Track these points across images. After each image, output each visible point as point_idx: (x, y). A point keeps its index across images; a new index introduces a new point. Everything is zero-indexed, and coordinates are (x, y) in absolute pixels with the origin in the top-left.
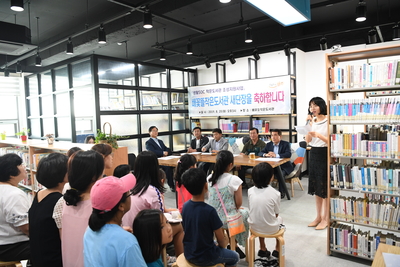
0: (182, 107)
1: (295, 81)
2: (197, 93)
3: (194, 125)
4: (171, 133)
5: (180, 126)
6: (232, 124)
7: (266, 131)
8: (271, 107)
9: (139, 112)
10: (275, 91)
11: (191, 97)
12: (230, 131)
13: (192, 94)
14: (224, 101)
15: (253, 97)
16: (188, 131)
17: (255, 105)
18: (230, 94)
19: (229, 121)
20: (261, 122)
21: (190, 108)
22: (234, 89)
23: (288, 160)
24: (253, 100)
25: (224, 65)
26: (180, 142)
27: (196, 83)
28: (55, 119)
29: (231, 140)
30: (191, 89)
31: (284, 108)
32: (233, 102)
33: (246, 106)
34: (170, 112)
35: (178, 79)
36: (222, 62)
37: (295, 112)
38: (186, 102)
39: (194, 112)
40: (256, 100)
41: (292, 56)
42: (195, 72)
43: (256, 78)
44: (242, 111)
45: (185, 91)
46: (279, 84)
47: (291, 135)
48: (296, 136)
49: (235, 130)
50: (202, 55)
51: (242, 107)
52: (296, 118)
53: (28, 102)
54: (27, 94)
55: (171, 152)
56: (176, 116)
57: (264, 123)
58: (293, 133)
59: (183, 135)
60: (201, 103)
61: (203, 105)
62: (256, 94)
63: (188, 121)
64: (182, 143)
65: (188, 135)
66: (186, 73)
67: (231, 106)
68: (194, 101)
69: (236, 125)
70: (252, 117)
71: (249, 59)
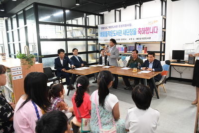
0: (94, 37)
1: (165, 20)
2: (103, 28)
3: (101, 48)
4: (87, 53)
5: (94, 48)
6: (124, 47)
7: (145, 52)
8: (149, 37)
9: (66, 40)
10: (152, 26)
11: (99, 31)
12: (122, 52)
13: (100, 29)
14: (119, 33)
15: (137, 30)
16: (98, 52)
17: (138, 35)
18: (123, 29)
19: (122, 46)
20: (142, 46)
21: (99, 37)
22: (126, 25)
23: (159, 73)
24: (137, 33)
25: (120, 11)
26: (93, 58)
27: (103, 23)
28: (19, 43)
29: (123, 57)
30: (100, 26)
31: (158, 37)
32: (125, 34)
33: (133, 36)
34: (87, 40)
35: (92, 20)
36: (119, 9)
37: (164, 40)
38: (97, 35)
39: (101, 40)
40: (139, 33)
41: (164, 3)
42: (102, 16)
43: (140, 18)
44: (130, 39)
45: (96, 27)
46: (155, 22)
47: (161, 56)
48: (164, 56)
49: (126, 52)
50: (105, 4)
51: (130, 37)
52: (164, 44)
53: (8, 34)
54: (7, 30)
55: (87, 64)
56: (90, 43)
57: (143, 47)
58: (163, 54)
59: (95, 53)
60: (106, 34)
61: (106, 36)
62: (140, 29)
63: (98, 45)
64: (95, 58)
65: (98, 54)
66: (97, 16)
67: (123, 37)
68: (101, 34)
69: (126, 48)
70: (136, 44)
71: (136, 6)
